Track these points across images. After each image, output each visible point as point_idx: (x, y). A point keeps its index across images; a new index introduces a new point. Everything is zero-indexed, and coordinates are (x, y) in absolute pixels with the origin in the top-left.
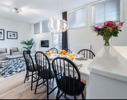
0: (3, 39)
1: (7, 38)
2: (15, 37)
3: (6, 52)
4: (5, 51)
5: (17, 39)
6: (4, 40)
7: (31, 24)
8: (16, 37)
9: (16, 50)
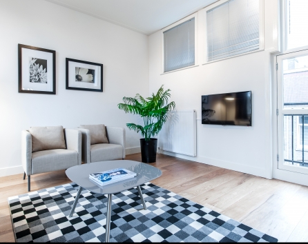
0: (52, 91)
1: (68, 88)
2: (93, 81)
3: (62, 143)
4: (59, 142)
5: (101, 90)
6: (54, 93)
7: (149, 35)
8: (97, 85)
9: (101, 134)
